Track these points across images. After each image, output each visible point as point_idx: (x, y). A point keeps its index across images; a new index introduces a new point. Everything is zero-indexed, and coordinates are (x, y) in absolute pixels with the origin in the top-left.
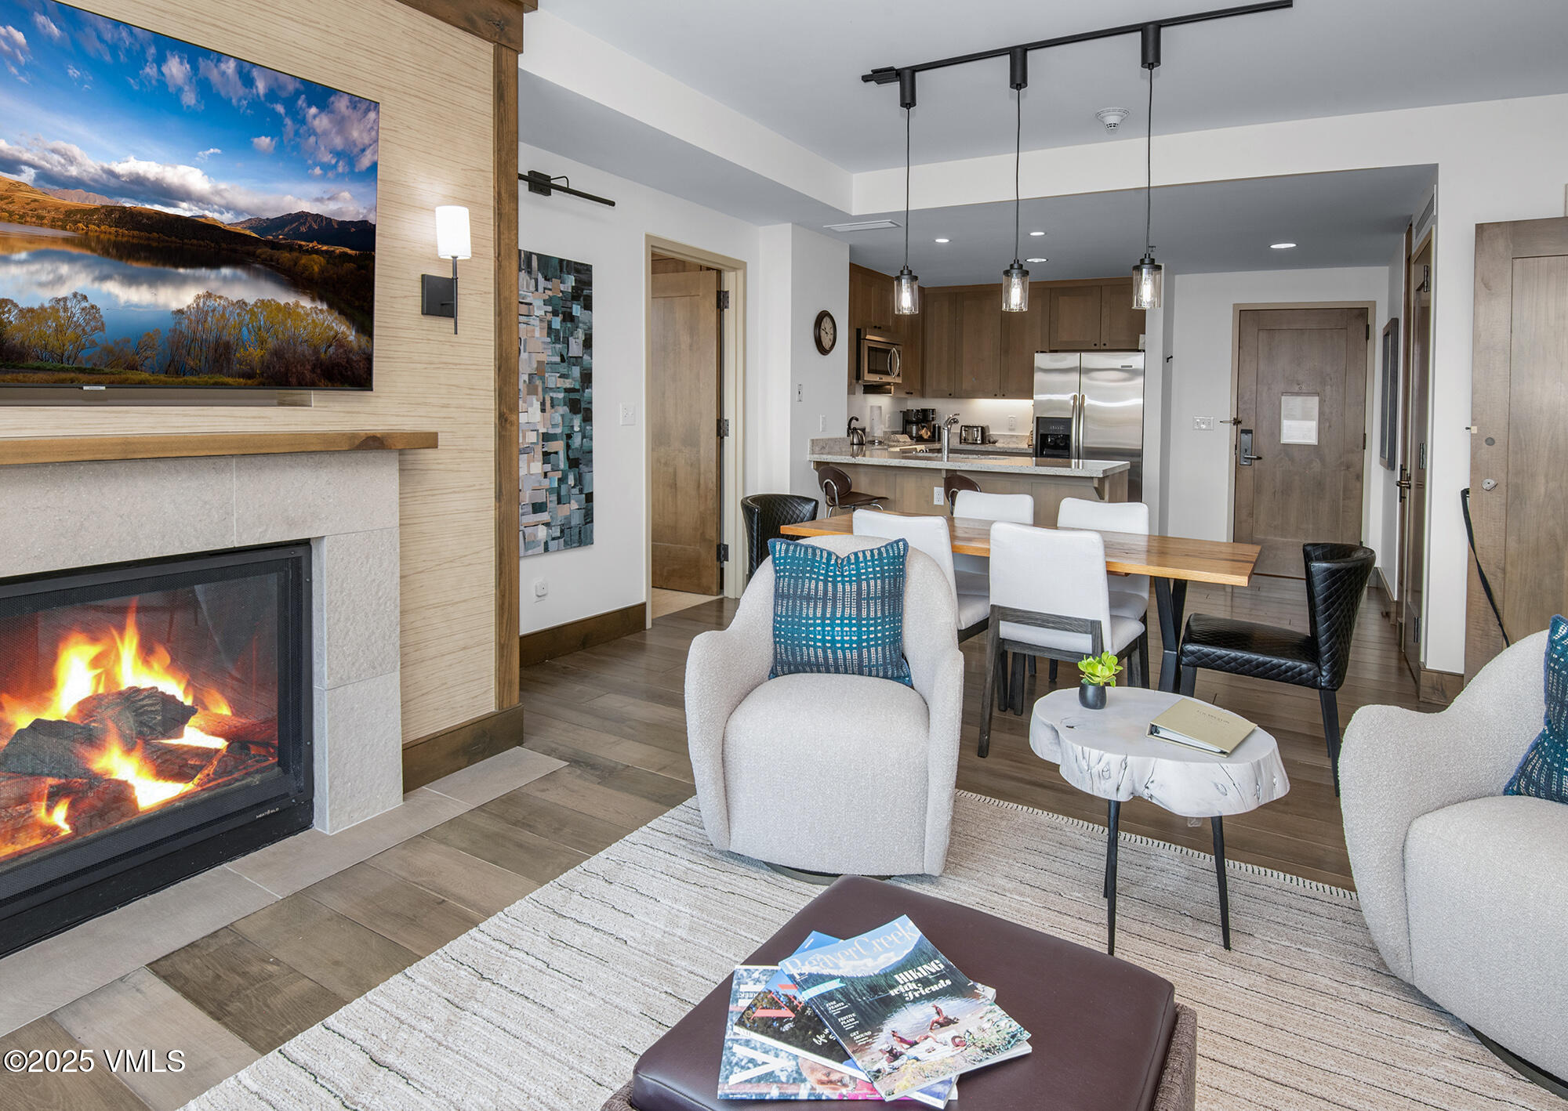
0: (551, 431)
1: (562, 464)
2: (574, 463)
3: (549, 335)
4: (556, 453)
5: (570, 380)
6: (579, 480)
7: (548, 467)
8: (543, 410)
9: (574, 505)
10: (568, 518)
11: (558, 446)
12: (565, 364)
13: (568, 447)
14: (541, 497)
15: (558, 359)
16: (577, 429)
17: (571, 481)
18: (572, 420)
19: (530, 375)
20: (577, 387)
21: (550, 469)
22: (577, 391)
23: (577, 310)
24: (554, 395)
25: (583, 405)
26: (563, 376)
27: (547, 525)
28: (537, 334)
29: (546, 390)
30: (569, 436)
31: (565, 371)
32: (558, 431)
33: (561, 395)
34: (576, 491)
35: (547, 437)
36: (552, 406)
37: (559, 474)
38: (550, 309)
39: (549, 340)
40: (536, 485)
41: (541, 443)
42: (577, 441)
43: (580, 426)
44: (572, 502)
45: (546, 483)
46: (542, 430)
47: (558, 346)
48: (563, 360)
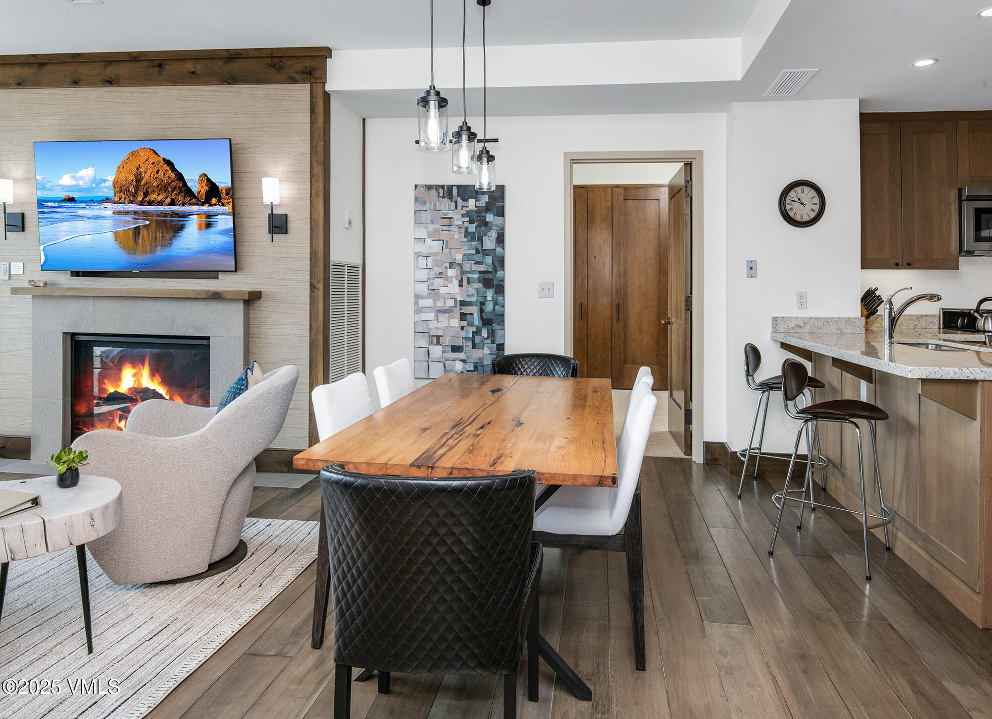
0: (467, 299)
1: (477, 321)
2: (487, 322)
3: (466, 236)
4: (471, 314)
5: (484, 266)
6: (492, 334)
7: (464, 323)
8: (461, 285)
9: (487, 351)
10: (481, 360)
11: (474, 310)
12: (480, 255)
13: (482, 311)
14: (458, 342)
15: (474, 252)
16: (489, 298)
17: (485, 333)
18: (485, 292)
19: (450, 263)
20: (490, 270)
21: (466, 325)
22: (491, 272)
23: (490, 218)
24: (470, 276)
25: (495, 282)
26: (477, 263)
27: (464, 361)
28: (456, 236)
29: (463, 272)
30: (482, 304)
31: (479, 259)
32: (474, 299)
33: (476, 276)
34: (489, 341)
35: (463, 303)
36: (469, 283)
37: (474, 329)
38: (467, 219)
39: (466, 239)
40: (455, 334)
41: (459, 307)
42: (489, 307)
43: (493, 297)
44: (485, 348)
45: (463, 334)
46: (459, 298)
47: (473, 243)
48: (477, 251)
